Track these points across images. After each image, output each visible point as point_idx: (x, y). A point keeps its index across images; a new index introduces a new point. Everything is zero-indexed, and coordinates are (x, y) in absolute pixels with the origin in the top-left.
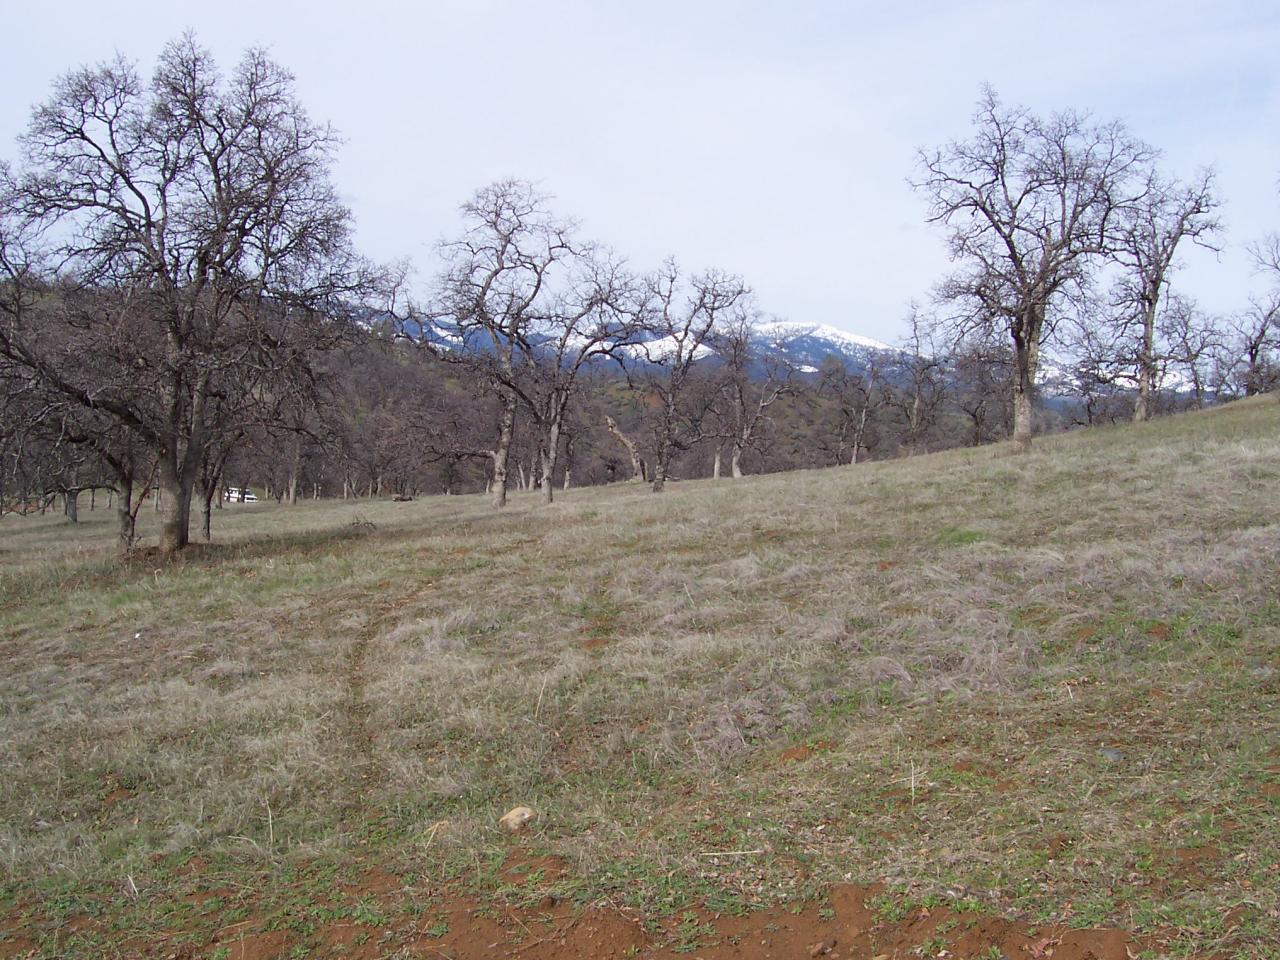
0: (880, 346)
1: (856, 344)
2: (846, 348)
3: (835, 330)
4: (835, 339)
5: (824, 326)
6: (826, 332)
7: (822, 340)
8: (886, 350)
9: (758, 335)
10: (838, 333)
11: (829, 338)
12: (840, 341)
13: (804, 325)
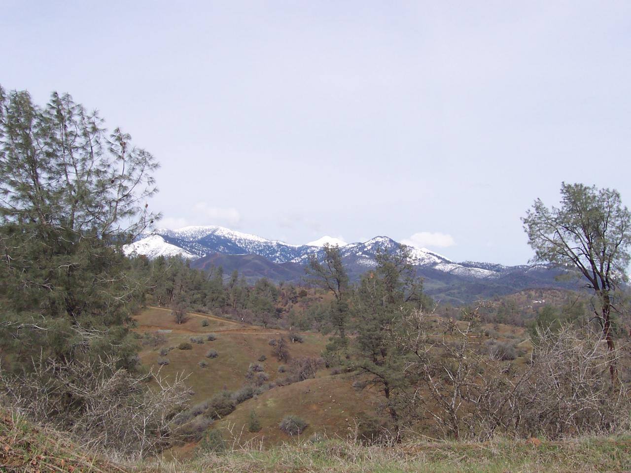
0: (262, 240)
1: (245, 240)
2: (239, 242)
3: (229, 231)
4: (230, 237)
5: (221, 228)
6: (224, 232)
7: (222, 238)
8: (265, 243)
9: (176, 235)
10: (232, 232)
11: (226, 236)
12: (234, 237)
13: (207, 227)
